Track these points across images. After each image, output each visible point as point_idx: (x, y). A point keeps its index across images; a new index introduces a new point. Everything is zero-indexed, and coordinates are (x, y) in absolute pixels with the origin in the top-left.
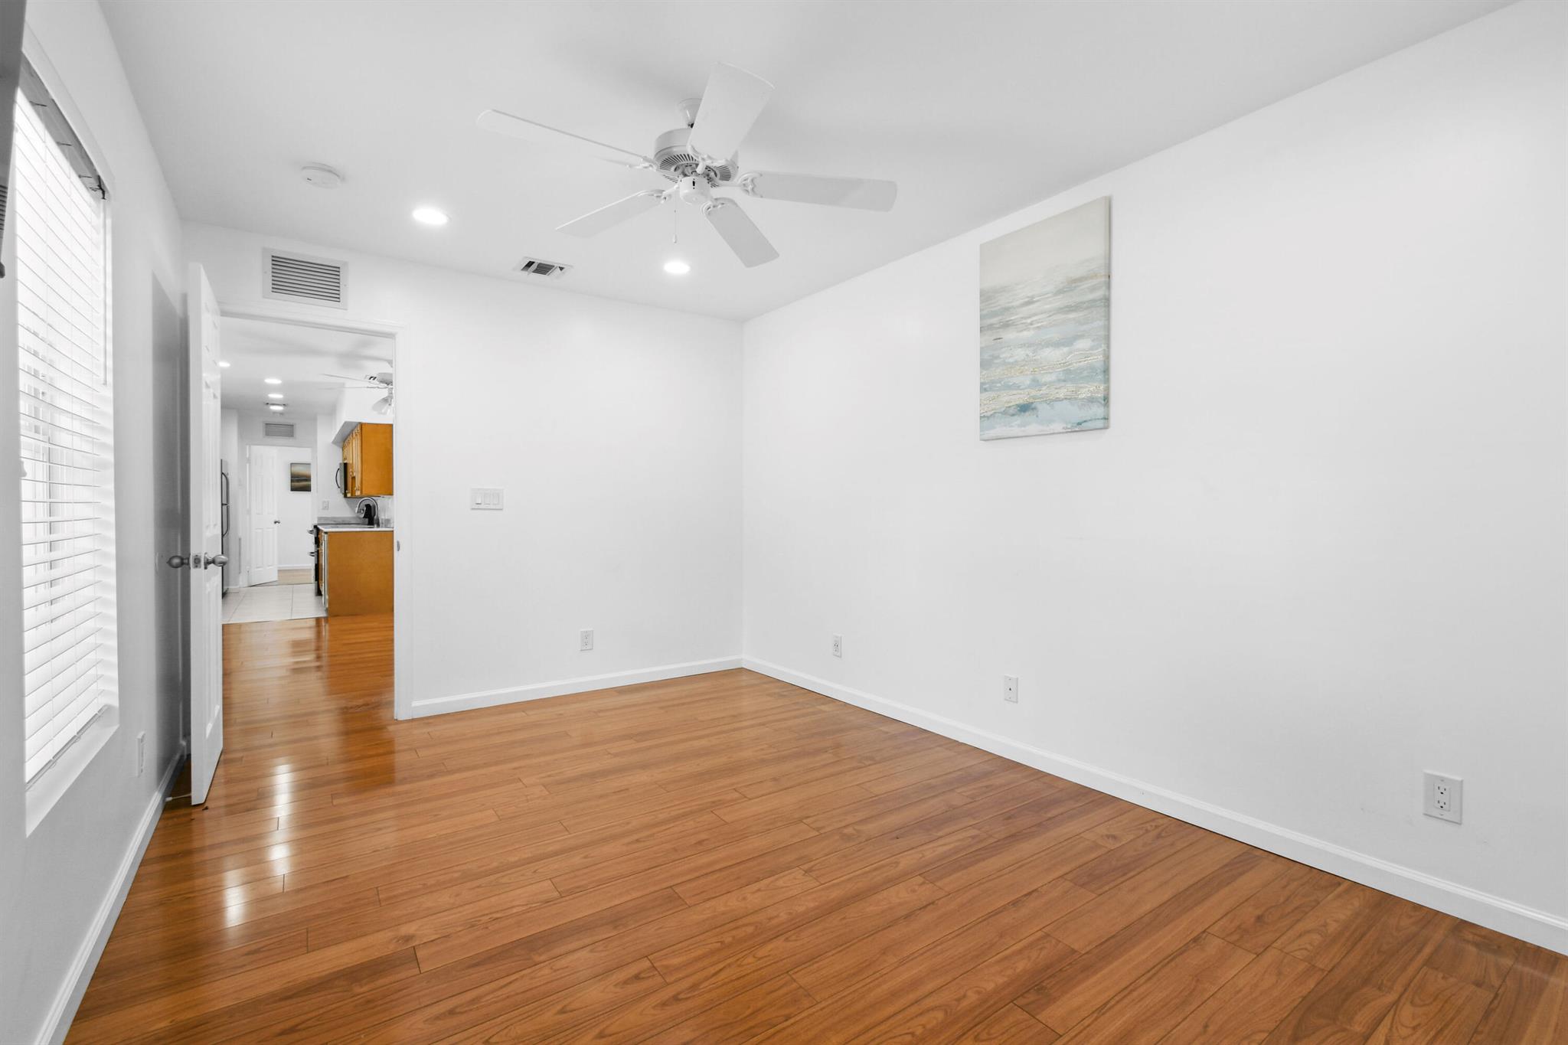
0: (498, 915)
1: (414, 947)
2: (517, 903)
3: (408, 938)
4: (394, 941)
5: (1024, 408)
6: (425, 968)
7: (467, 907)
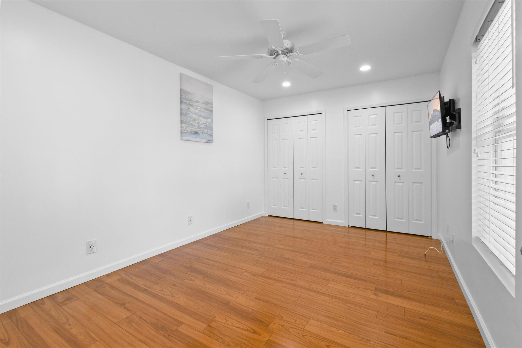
0: (349, 286)
1: (375, 291)
2: (342, 286)
3: (375, 294)
4: (379, 296)
5: (196, 133)
6: (375, 286)
7: (354, 293)
